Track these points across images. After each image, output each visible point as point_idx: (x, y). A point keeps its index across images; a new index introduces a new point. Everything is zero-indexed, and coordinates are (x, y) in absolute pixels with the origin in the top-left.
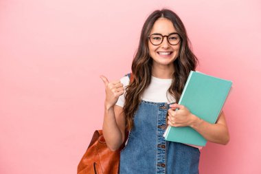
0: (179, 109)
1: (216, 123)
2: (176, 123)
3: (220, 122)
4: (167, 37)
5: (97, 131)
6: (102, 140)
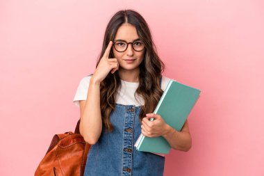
1: (181, 130)
5: (56, 136)
6: (62, 144)
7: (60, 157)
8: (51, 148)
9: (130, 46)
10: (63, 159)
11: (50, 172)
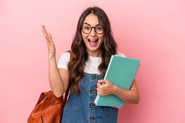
0: (104, 83)
1: (130, 89)
2: (104, 93)
3: (132, 89)
4: (95, 28)
5: (43, 93)
6: (47, 99)
7: (45, 108)
8: (39, 102)
9: (93, 29)
10: (48, 110)
11: (38, 119)
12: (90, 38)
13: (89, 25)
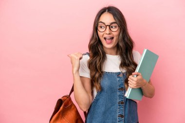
4: (109, 26)
9: (108, 27)
12: (105, 36)
13: (104, 23)
